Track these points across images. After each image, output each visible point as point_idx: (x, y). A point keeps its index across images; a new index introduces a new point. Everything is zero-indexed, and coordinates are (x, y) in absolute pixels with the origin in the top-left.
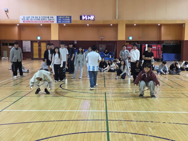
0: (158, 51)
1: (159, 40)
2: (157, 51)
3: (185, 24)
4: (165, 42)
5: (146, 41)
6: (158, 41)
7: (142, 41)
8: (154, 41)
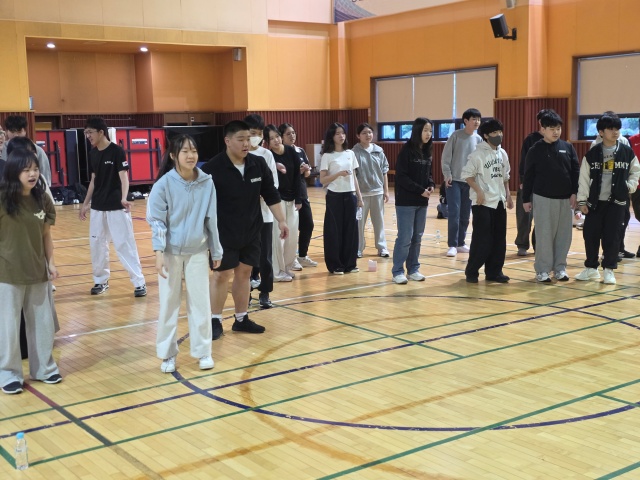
0: (154, 156)
1: (135, 111)
2: (151, 152)
3: (244, 50)
4: (167, 119)
5: (77, 116)
6: (132, 116)
7: (73, 116)
8: (118, 116)
